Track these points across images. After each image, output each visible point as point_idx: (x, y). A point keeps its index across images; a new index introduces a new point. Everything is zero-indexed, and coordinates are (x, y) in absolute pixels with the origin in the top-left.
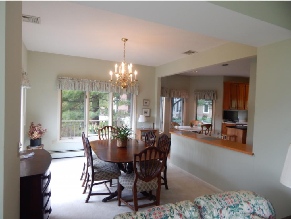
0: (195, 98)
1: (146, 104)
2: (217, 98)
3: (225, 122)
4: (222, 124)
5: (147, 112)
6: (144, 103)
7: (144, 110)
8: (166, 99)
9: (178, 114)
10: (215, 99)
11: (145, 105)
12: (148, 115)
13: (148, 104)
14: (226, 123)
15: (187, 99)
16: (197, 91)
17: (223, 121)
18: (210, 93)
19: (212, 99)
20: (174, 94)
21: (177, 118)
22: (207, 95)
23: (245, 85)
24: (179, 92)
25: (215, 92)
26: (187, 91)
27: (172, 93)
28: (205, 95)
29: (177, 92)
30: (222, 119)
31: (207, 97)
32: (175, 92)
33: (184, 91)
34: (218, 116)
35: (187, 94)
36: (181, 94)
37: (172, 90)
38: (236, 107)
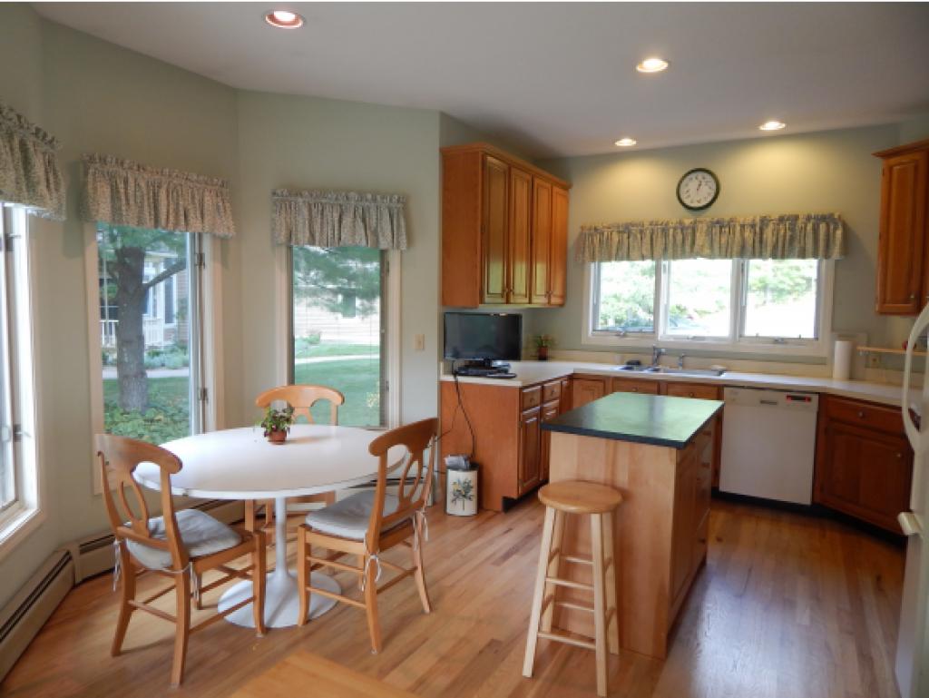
0: (283, 238)
2: (409, 239)
3: (455, 374)
4: (442, 384)
9: (173, 331)
10: (404, 247)
14: (461, 379)
15: (222, 242)
16: (287, 196)
17: (445, 373)
18: (373, 212)
19: (384, 244)
20: (123, 197)
21: (166, 347)
22: (354, 222)
23: (529, 178)
24: (159, 187)
25: (398, 201)
26: (222, 186)
27: (104, 192)
28: (340, 222)
29: (143, 185)
30: (439, 361)
31: (354, 234)
32: (126, 182)
33: (197, 182)
34: (420, 342)
35: (227, 205)
36: (178, 204)
37: (98, 165)
38: (503, 291)
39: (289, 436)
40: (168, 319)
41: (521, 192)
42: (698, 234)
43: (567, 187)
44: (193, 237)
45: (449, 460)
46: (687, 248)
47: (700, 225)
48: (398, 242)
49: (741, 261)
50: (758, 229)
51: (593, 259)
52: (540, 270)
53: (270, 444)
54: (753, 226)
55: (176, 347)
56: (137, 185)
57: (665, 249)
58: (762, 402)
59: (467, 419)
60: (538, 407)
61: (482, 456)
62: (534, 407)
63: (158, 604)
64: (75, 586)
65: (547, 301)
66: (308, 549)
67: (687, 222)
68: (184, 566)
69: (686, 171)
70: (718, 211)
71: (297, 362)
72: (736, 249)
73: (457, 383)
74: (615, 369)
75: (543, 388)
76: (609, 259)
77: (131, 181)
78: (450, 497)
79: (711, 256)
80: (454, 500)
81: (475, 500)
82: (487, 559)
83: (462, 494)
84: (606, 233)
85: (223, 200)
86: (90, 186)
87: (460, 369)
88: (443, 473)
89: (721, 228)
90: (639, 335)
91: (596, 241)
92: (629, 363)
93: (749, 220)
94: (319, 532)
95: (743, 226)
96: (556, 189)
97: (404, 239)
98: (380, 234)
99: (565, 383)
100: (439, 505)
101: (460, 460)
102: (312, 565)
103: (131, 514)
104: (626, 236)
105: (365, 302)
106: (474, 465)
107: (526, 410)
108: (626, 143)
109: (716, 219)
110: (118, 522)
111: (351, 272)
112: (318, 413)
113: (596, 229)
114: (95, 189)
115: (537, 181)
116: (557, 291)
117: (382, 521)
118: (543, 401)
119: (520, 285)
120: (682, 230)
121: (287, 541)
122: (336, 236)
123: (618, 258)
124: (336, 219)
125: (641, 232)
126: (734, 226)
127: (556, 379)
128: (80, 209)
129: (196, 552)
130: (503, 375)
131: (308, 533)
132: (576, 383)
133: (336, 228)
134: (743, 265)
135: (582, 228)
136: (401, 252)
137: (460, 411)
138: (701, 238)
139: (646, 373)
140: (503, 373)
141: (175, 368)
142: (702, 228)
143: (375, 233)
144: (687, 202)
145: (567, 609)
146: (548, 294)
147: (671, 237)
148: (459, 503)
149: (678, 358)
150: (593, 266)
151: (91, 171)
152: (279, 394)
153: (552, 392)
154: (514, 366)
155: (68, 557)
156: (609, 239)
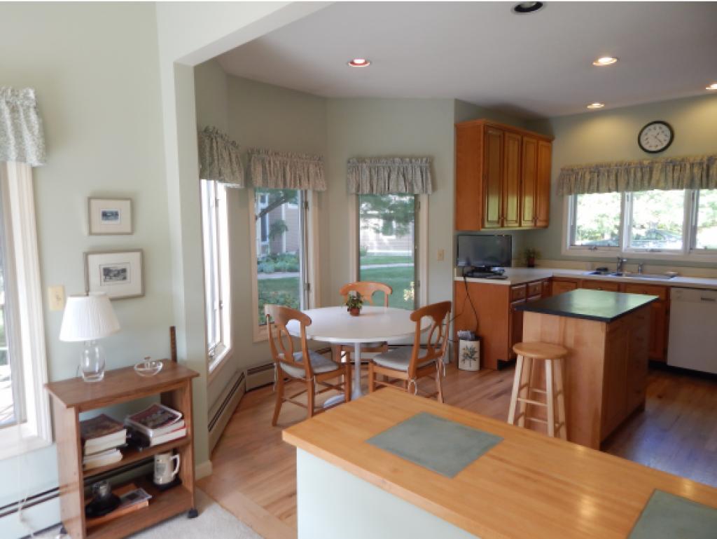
0: (353, 190)
1: (111, 225)
2: (434, 188)
3: (465, 276)
4: (456, 283)
5: (124, 271)
6: (97, 216)
7: (97, 262)
8: (230, 192)
9: (266, 247)
10: (430, 191)
11: (103, 230)
12: (132, 285)
13: (123, 223)
14: (469, 280)
16: (356, 163)
17: (458, 276)
18: (410, 168)
19: (416, 191)
20: (269, 172)
21: (263, 258)
22: (397, 177)
23: (519, 137)
24: (286, 164)
25: (426, 162)
26: (319, 159)
27: (259, 169)
28: (389, 177)
29: (278, 163)
30: (454, 267)
31: (397, 185)
32: (270, 163)
33: (306, 159)
34: (440, 255)
35: (322, 171)
36: (295, 174)
37: (256, 155)
38: (499, 218)
39: (362, 312)
40: (264, 238)
41: (512, 148)
42: (654, 172)
43: (550, 140)
44: (302, 192)
45: (460, 333)
46: (646, 182)
47: (657, 165)
48: (426, 189)
49: (692, 191)
50: (705, 166)
51: (570, 193)
52: (528, 202)
53: (351, 316)
54: (701, 164)
55: (269, 258)
56: (275, 164)
57: (628, 183)
58: (703, 299)
59: (472, 306)
60: (524, 300)
61: (484, 331)
62: (519, 299)
63: (298, 399)
64: (246, 392)
65: (533, 224)
66: (375, 374)
67: (646, 163)
68: (311, 377)
69: (647, 123)
70: (672, 153)
71: (363, 267)
72: (686, 181)
73: (465, 282)
74: (586, 274)
75: (528, 287)
76: (583, 193)
77: (272, 163)
78: (461, 358)
79: (664, 188)
80: (464, 360)
81: (478, 360)
82: (485, 396)
83: (469, 356)
84: (580, 174)
85: (320, 169)
86: (252, 168)
87: (468, 273)
88: (456, 342)
89: (674, 166)
90: (608, 248)
91: (573, 179)
92: (598, 269)
93: (698, 160)
94: (381, 366)
95: (692, 165)
96: (541, 143)
97: (430, 186)
98: (415, 184)
99: (546, 283)
100: (453, 363)
101: (468, 333)
102: (377, 385)
103: (284, 348)
104: (596, 174)
105: (402, 225)
106: (477, 337)
107: (515, 301)
108: (596, 106)
109: (669, 160)
110: (275, 353)
111: (391, 203)
112: (378, 298)
113: (572, 170)
114: (255, 169)
115: (525, 139)
116: (542, 216)
117: (418, 361)
118: (528, 295)
119: (512, 214)
120: (642, 169)
121: (362, 377)
122: (387, 187)
123: (590, 191)
124: (387, 176)
125: (608, 171)
126: (685, 165)
127: (538, 281)
128: (248, 180)
129: (317, 371)
130: (498, 276)
131: (375, 367)
132: (555, 284)
133: (387, 182)
134: (693, 194)
135: (562, 170)
136: (429, 195)
137: (468, 301)
138: (656, 175)
139: (610, 277)
140: (499, 276)
141: (270, 273)
142: (658, 167)
143: (411, 185)
144: (647, 147)
145: (534, 422)
146: (535, 219)
147: (632, 175)
148: (467, 362)
149: (637, 265)
150: (571, 198)
151: (253, 158)
152: (353, 287)
153: (535, 289)
154: (508, 271)
155: (243, 376)
156: (583, 177)
